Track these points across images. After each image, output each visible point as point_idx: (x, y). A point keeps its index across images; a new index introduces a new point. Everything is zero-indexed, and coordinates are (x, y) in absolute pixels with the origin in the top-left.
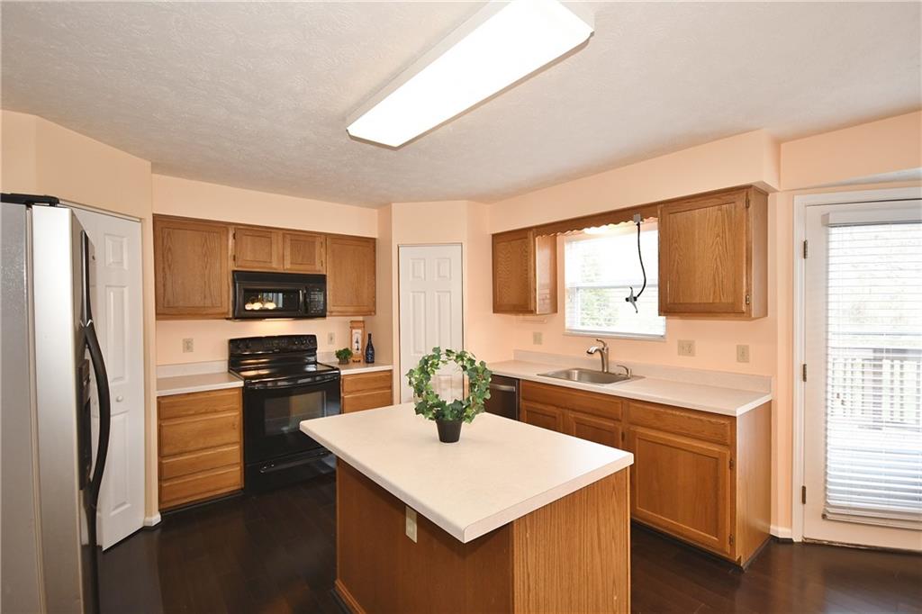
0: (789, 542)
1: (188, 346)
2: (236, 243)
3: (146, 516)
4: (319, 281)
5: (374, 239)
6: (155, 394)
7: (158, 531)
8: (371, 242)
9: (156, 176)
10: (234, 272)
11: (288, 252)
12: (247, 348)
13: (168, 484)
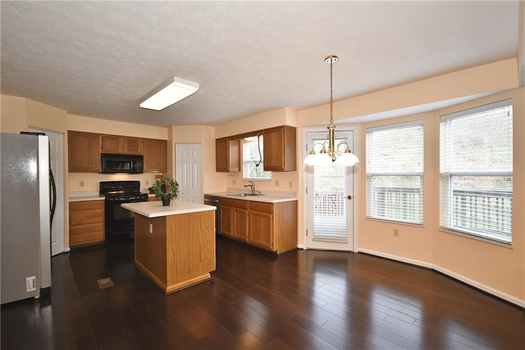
0: (302, 249)
1: (82, 184)
2: (103, 142)
3: (64, 248)
4: (141, 158)
5: (166, 141)
6: (68, 201)
7: (69, 254)
8: (165, 142)
9: (69, 115)
10: (102, 154)
11: (126, 146)
12: (108, 185)
13: (73, 236)
